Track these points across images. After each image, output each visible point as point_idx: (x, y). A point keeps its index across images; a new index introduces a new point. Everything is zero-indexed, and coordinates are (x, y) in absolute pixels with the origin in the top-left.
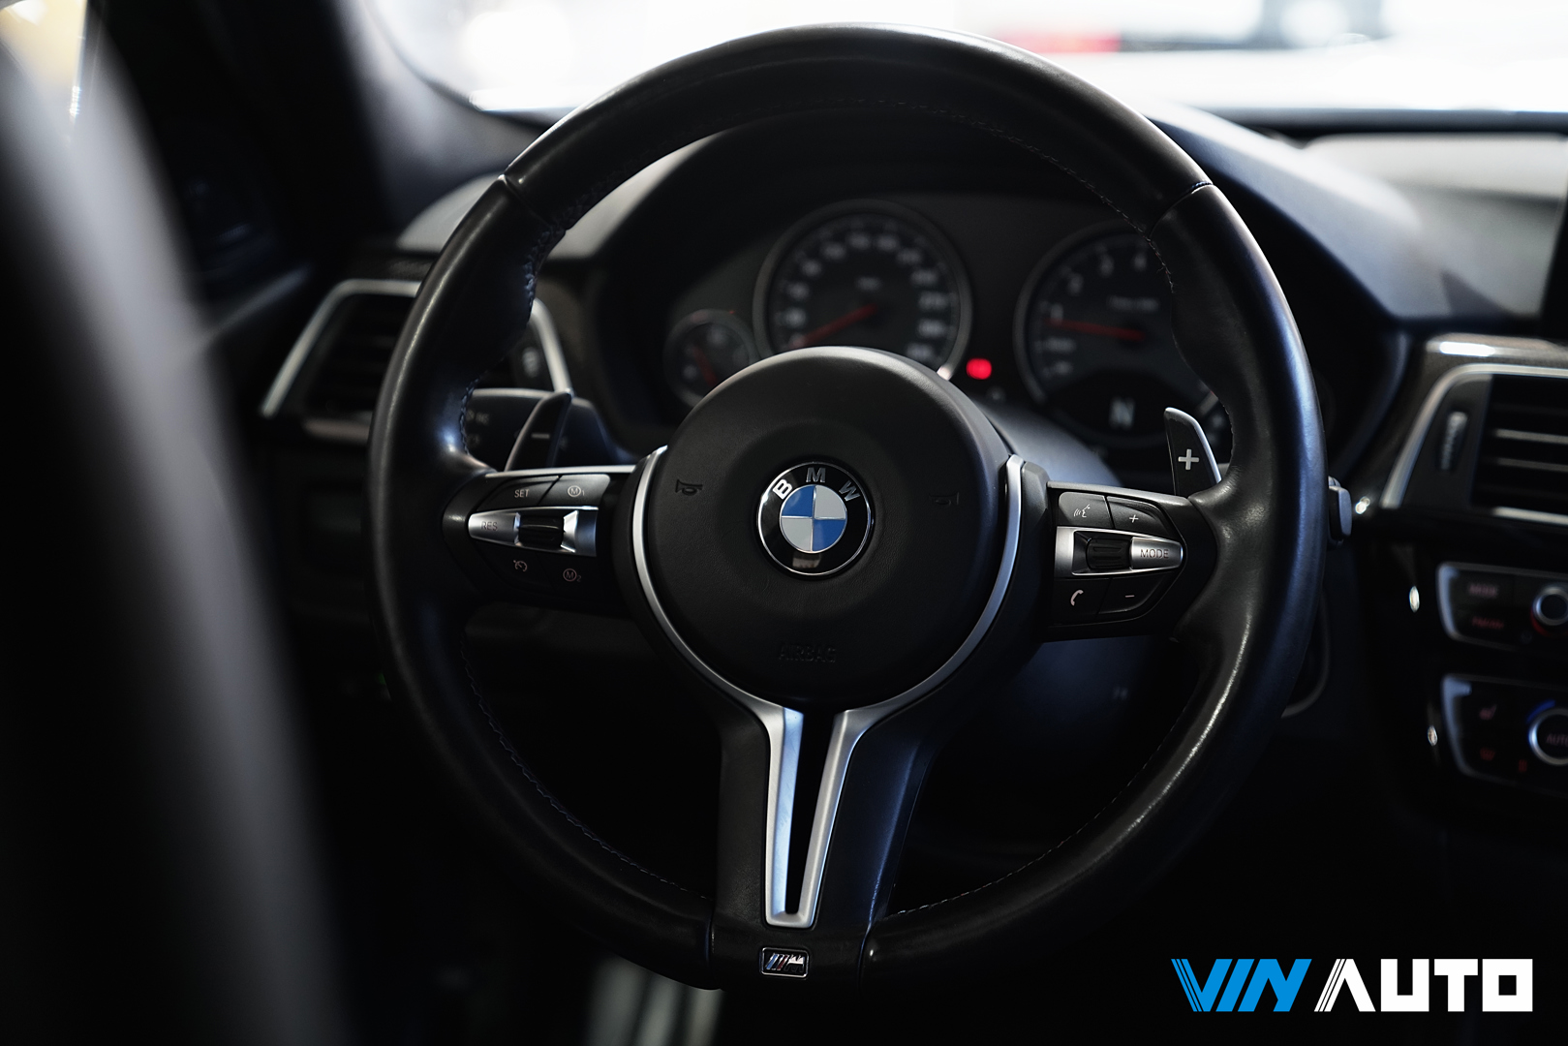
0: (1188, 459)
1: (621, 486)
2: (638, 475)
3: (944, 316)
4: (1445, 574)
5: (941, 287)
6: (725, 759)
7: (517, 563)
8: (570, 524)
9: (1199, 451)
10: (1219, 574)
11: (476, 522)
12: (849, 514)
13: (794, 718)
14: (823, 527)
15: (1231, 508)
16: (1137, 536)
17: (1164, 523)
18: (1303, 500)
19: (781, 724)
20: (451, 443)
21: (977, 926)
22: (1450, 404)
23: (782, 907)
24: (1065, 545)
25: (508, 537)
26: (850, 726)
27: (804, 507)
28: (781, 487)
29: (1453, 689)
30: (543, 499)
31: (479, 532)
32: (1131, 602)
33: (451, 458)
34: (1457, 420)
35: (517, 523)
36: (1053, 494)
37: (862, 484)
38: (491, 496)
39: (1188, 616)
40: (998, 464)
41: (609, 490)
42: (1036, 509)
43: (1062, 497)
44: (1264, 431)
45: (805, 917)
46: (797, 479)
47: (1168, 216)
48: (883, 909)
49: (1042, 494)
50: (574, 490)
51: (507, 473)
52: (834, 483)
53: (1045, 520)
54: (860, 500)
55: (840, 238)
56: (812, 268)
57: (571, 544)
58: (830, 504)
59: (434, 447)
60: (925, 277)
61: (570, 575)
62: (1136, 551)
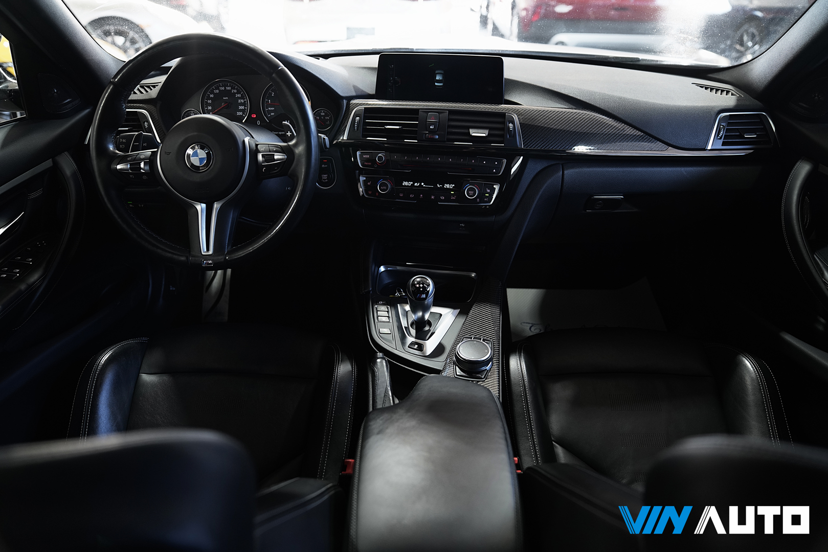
0: (289, 134)
1: (154, 154)
2: (158, 150)
3: (244, 104)
4: (358, 153)
5: (242, 98)
6: (189, 217)
7: (131, 176)
8: (142, 165)
9: (291, 132)
10: (295, 160)
11: (119, 167)
12: (207, 155)
13: (204, 205)
14: (201, 160)
15: (296, 145)
16: (276, 154)
17: (282, 150)
18: (312, 141)
19: (201, 207)
20: (111, 148)
21: (250, 249)
22: (356, 115)
23: (206, 250)
24: (260, 158)
25: (127, 170)
26: (217, 206)
27: (195, 154)
28: (190, 151)
29: (362, 179)
30: (134, 160)
31: (121, 169)
32: (276, 170)
33: (111, 150)
34: (358, 118)
35: (129, 166)
36: (257, 145)
37: (209, 148)
38: (122, 160)
39: (290, 171)
40: (242, 140)
41: (151, 155)
42: (252, 150)
43: (259, 146)
44: (302, 126)
45: (211, 252)
46: (193, 148)
47: (274, 75)
48: (230, 247)
49: (254, 146)
50: (142, 157)
51: (130, 153)
52: (202, 148)
53: (255, 152)
54: (209, 152)
55: (217, 88)
56: (212, 96)
57: (143, 170)
58: (202, 154)
59: (108, 149)
60: (239, 95)
61: (145, 177)
62: (276, 157)
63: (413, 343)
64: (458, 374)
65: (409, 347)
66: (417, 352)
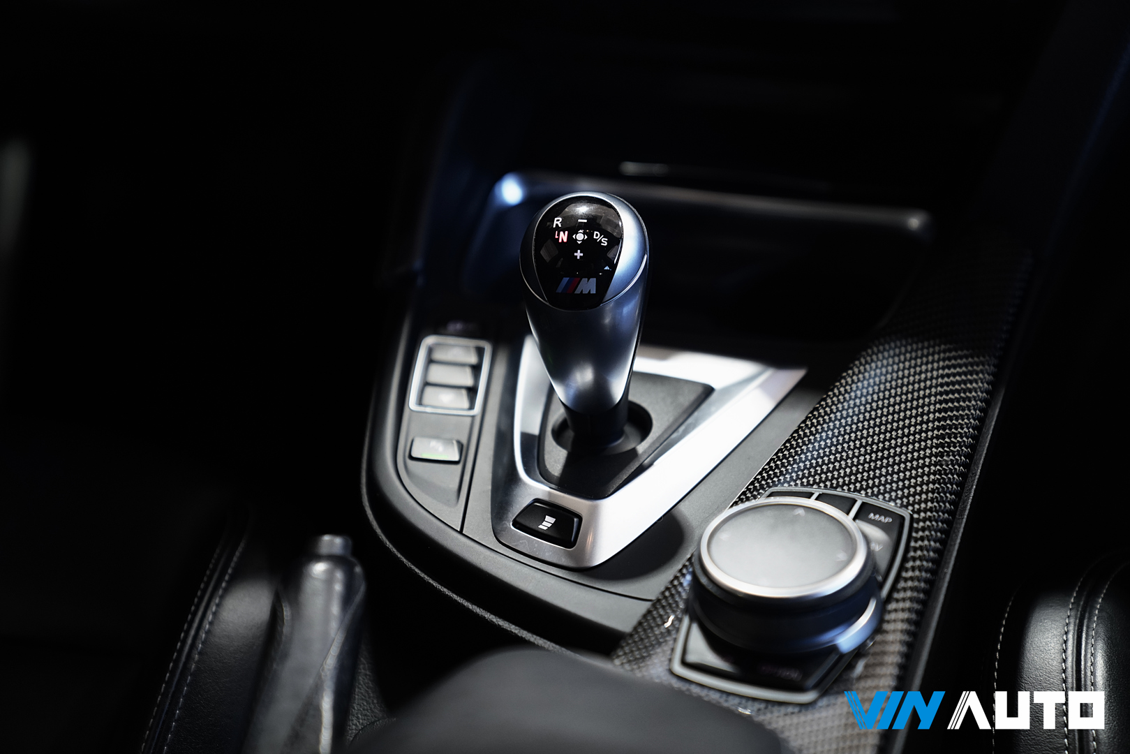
63: (539, 508)
64: (691, 658)
65: (516, 524)
66: (549, 550)
